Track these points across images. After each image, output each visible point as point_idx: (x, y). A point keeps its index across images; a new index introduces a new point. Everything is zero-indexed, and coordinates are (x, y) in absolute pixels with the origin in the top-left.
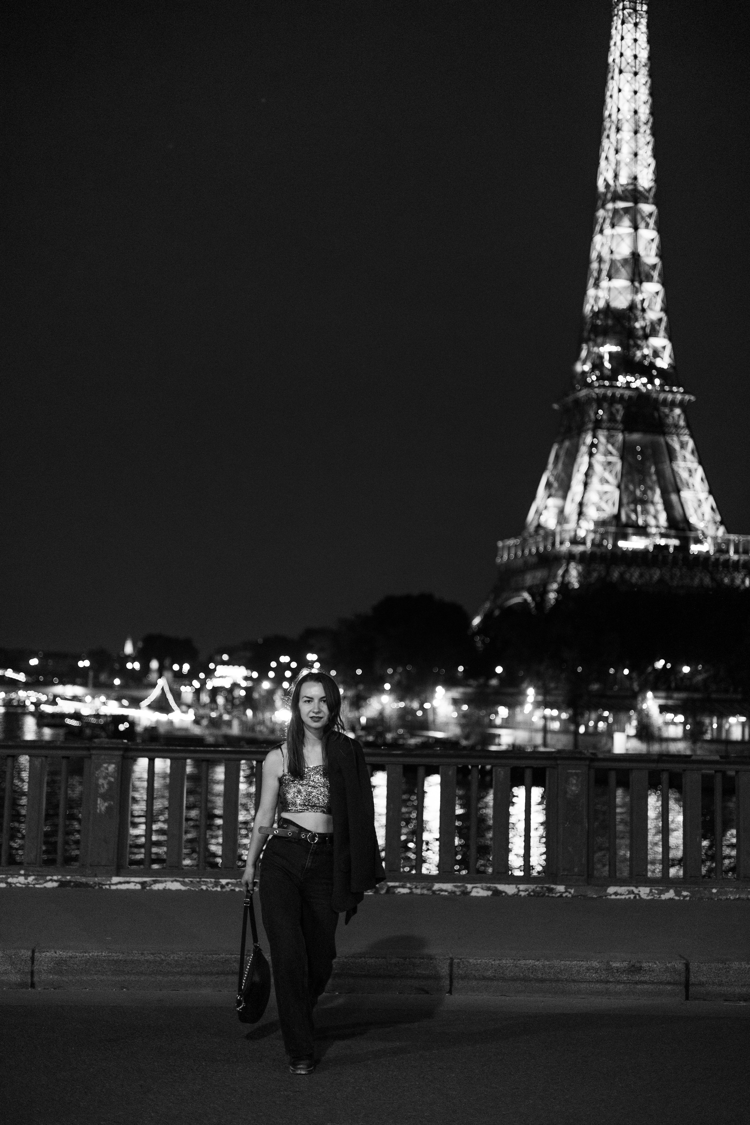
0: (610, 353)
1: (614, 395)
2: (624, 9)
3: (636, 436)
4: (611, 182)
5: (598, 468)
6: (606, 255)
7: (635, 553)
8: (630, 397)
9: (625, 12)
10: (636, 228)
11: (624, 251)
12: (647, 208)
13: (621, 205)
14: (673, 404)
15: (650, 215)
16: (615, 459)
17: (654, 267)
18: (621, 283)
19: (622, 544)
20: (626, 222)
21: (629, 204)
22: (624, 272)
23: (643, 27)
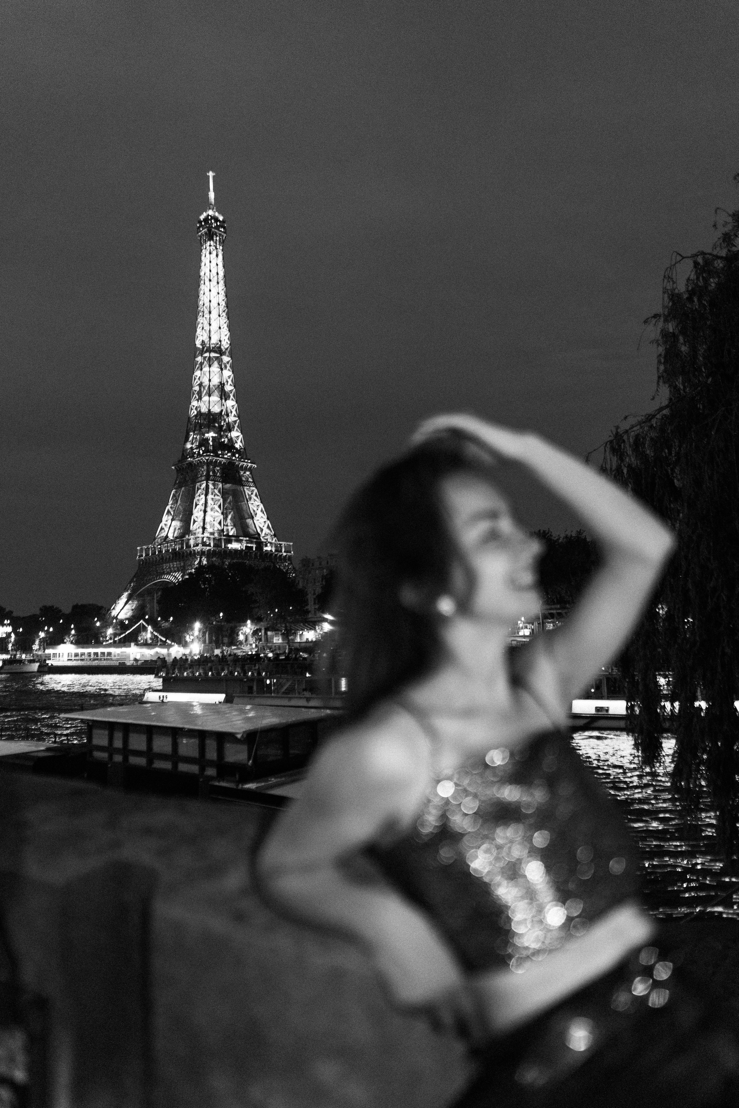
0: (212, 437)
1: (216, 461)
2: (210, 246)
3: (228, 486)
4: (207, 341)
5: (210, 502)
6: (206, 382)
7: (236, 551)
8: (224, 463)
9: (211, 248)
10: (222, 369)
11: (216, 381)
12: (226, 359)
13: (213, 355)
14: (246, 469)
15: (228, 362)
16: (219, 498)
17: (231, 391)
18: (215, 398)
19: (230, 546)
20: (216, 364)
21: (218, 355)
22: (216, 393)
23: (220, 256)
